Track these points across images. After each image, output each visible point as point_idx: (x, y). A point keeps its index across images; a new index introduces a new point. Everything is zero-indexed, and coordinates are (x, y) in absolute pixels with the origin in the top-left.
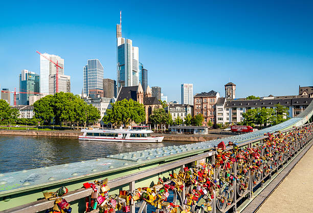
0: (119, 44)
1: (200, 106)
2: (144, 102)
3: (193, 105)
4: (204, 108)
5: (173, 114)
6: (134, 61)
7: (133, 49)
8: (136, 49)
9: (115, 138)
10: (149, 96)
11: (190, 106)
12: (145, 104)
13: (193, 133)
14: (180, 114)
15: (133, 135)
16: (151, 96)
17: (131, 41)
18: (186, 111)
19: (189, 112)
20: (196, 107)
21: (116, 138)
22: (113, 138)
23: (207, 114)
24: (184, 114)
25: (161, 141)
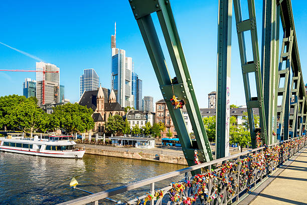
0: (114, 54)
1: (162, 114)
2: (105, 108)
3: (155, 112)
4: (166, 116)
5: (131, 121)
6: (127, 71)
7: (126, 59)
8: (130, 59)
9: (29, 151)
10: (112, 102)
11: (152, 113)
12: (106, 110)
13: (134, 147)
14: (140, 121)
15: (48, 148)
16: (115, 102)
17: (125, 51)
18: (147, 119)
19: (151, 120)
20: (158, 114)
21: (31, 150)
22: (28, 149)
23: (169, 123)
24: (144, 121)
25: (82, 156)
